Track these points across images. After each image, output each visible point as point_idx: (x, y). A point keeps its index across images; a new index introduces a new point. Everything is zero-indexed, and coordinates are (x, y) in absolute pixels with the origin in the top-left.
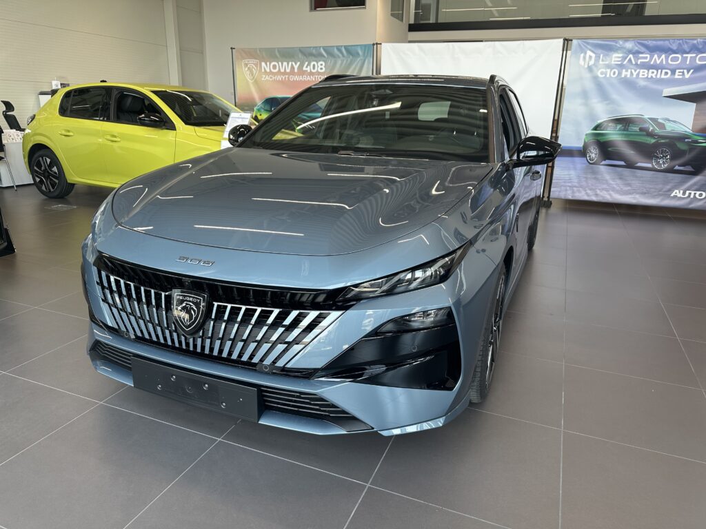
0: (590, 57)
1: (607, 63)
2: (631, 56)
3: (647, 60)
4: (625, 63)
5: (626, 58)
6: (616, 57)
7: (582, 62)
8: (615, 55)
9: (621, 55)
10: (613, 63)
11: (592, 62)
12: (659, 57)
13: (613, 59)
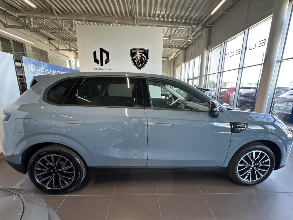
0: (33, 67)
1: (40, 71)
2: (47, 69)
3: (52, 72)
4: (45, 72)
5: (45, 70)
6: (42, 69)
7: (30, 69)
8: (41, 68)
9: (43, 68)
10: (42, 71)
11: (35, 70)
12: (55, 71)
13: (42, 70)
